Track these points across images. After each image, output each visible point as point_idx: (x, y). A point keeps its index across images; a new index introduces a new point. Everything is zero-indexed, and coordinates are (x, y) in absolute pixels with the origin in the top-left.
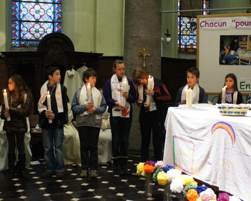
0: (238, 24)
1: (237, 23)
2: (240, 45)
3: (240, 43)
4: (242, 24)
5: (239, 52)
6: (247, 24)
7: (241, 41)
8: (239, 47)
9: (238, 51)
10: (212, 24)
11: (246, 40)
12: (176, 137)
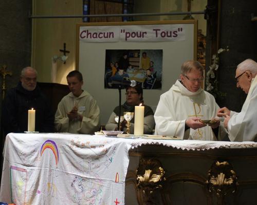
0: (128, 35)
1: (127, 33)
2: (130, 63)
3: (131, 60)
4: (133, 35)
5: (130, 71)
6: (139, 35)
7: (133, 57)
8: (129, 65)
9: (128, 70)
10: (96, 35)
11: (139, 56)
12: (12, 168)
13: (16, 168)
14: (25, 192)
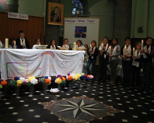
12: (11, 63)
13: (16, 63)
14: (27, 71)
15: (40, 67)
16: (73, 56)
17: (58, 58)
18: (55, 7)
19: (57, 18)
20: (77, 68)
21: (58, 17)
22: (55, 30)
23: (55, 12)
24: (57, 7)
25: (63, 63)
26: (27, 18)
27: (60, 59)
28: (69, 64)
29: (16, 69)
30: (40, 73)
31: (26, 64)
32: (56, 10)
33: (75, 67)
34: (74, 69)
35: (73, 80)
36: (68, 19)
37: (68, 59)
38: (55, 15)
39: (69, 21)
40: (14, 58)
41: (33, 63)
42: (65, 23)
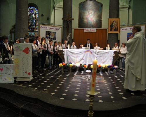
1: (50, 28)
7: (51, 33)
12: (69, 56)
13: (72, 56)
14: (77, 60)
15: (84, 58)
16: (105, 53)
17: (94, 54)
18: (113, 21)
19: (114, 29)
20: (108, 61)
21: (116, 27)
22: (113, 37)
23: (113, 24)
24: (115, 21)
25: (98, 57)
26: (95, 31)
27: (95, 55)
28: (101, 58)
29: (72, 59)
30: (84, 62)
31: (76, 57)
32: (114, 23)
33: (107, 60)
34: (105, 61)
35: (101, 67)
36: (123, 28)
37: (101, 55)
38: (113, 27)
39: (123, 30)
40: (71, 53)
41: (80, 56)
42: (121, 31)
